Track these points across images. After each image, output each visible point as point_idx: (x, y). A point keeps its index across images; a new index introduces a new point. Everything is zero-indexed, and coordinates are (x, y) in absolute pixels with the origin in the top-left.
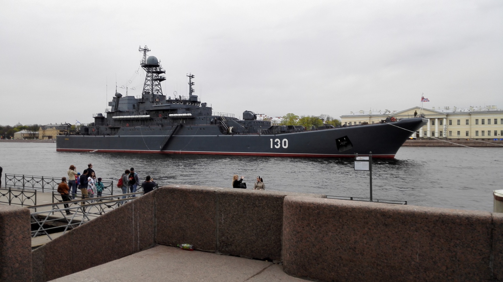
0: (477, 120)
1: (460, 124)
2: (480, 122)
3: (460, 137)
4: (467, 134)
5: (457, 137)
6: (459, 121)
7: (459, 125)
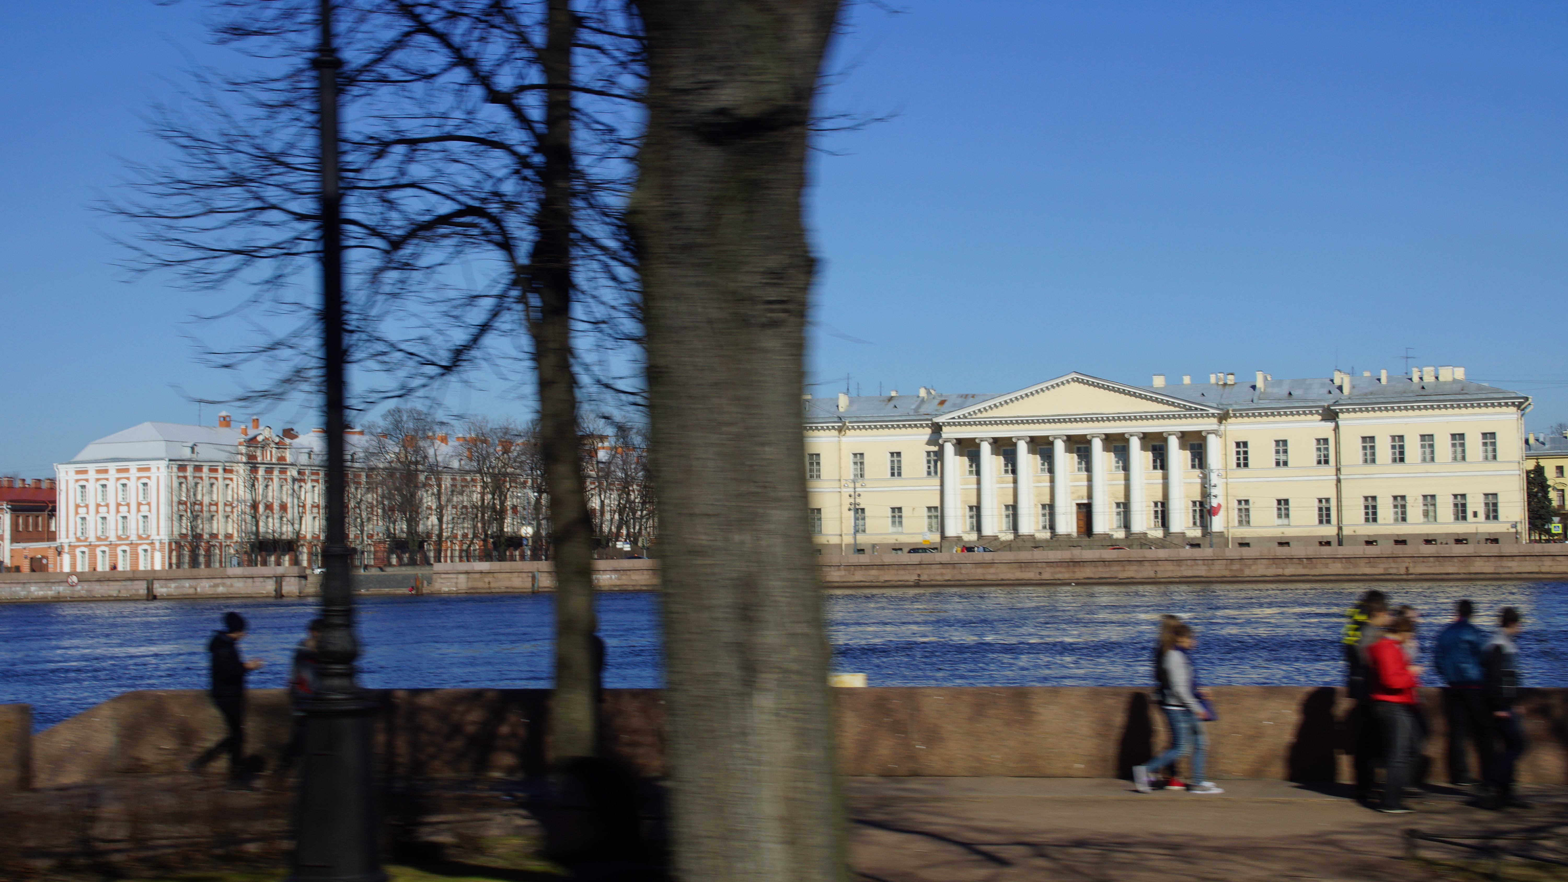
0: (1369, 441)
1: (1285, 463)
2: (1384, 450)
3: (1289, 532)
4: (1324, 516)
5: (1277, 532)
6: (1282, 445)
7: (1282, 470)
